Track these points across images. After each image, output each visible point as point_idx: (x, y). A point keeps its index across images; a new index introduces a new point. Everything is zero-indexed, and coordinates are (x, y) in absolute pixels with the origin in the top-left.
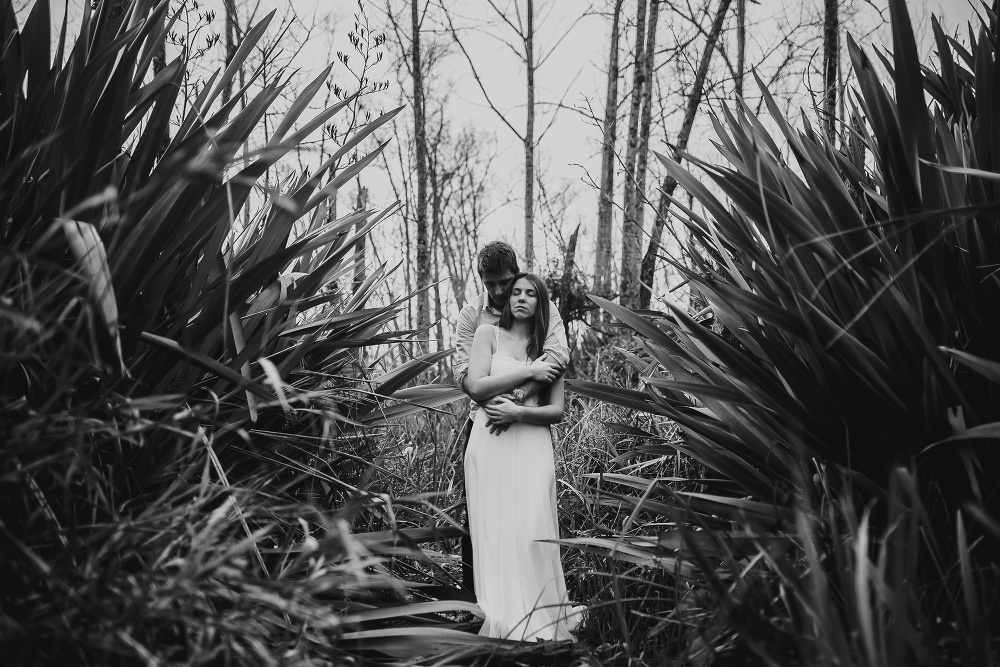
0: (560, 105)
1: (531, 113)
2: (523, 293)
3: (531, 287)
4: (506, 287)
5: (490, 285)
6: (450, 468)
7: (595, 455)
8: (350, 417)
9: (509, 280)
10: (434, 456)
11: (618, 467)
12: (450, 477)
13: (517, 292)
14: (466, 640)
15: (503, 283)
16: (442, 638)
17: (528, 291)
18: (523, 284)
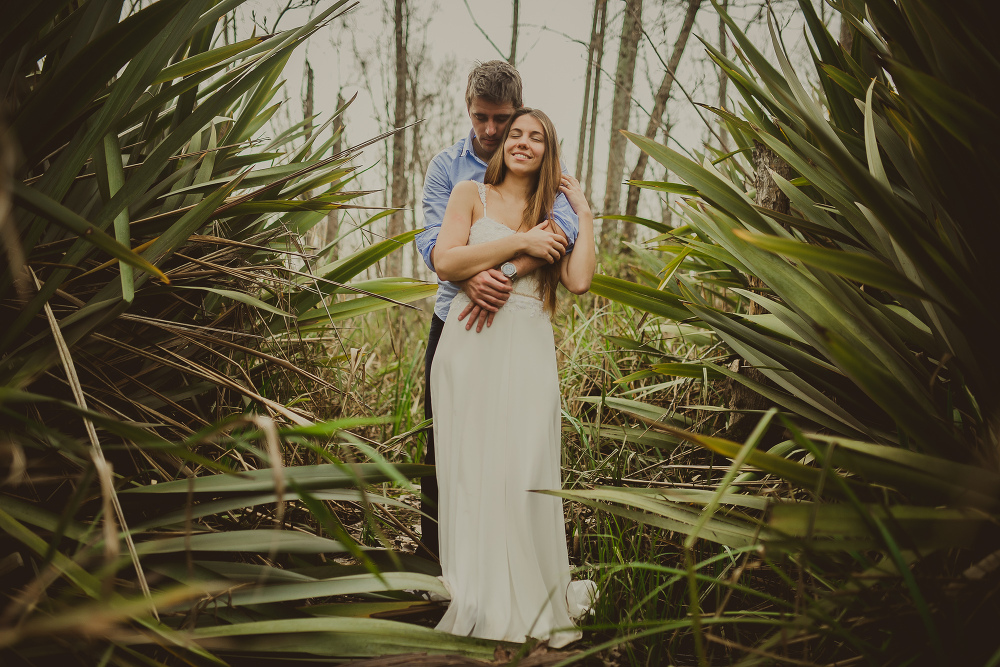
0: (545, 27)
1: (515, 32)
2: (525, 136)
3: (538, 129)
4: (502, 126)
5: (481, 118)
6: (414, 385)
7: (592, 374)
8: (279, 307)
9: (508, 116)
10: (398, 370)
11: (619, 390)
12: (416, 395)
13: (516, 133)
14: (419, 639)
15: (499, 119)
16: (384, 636)
17: (532, 134)
18: (524, 123)
